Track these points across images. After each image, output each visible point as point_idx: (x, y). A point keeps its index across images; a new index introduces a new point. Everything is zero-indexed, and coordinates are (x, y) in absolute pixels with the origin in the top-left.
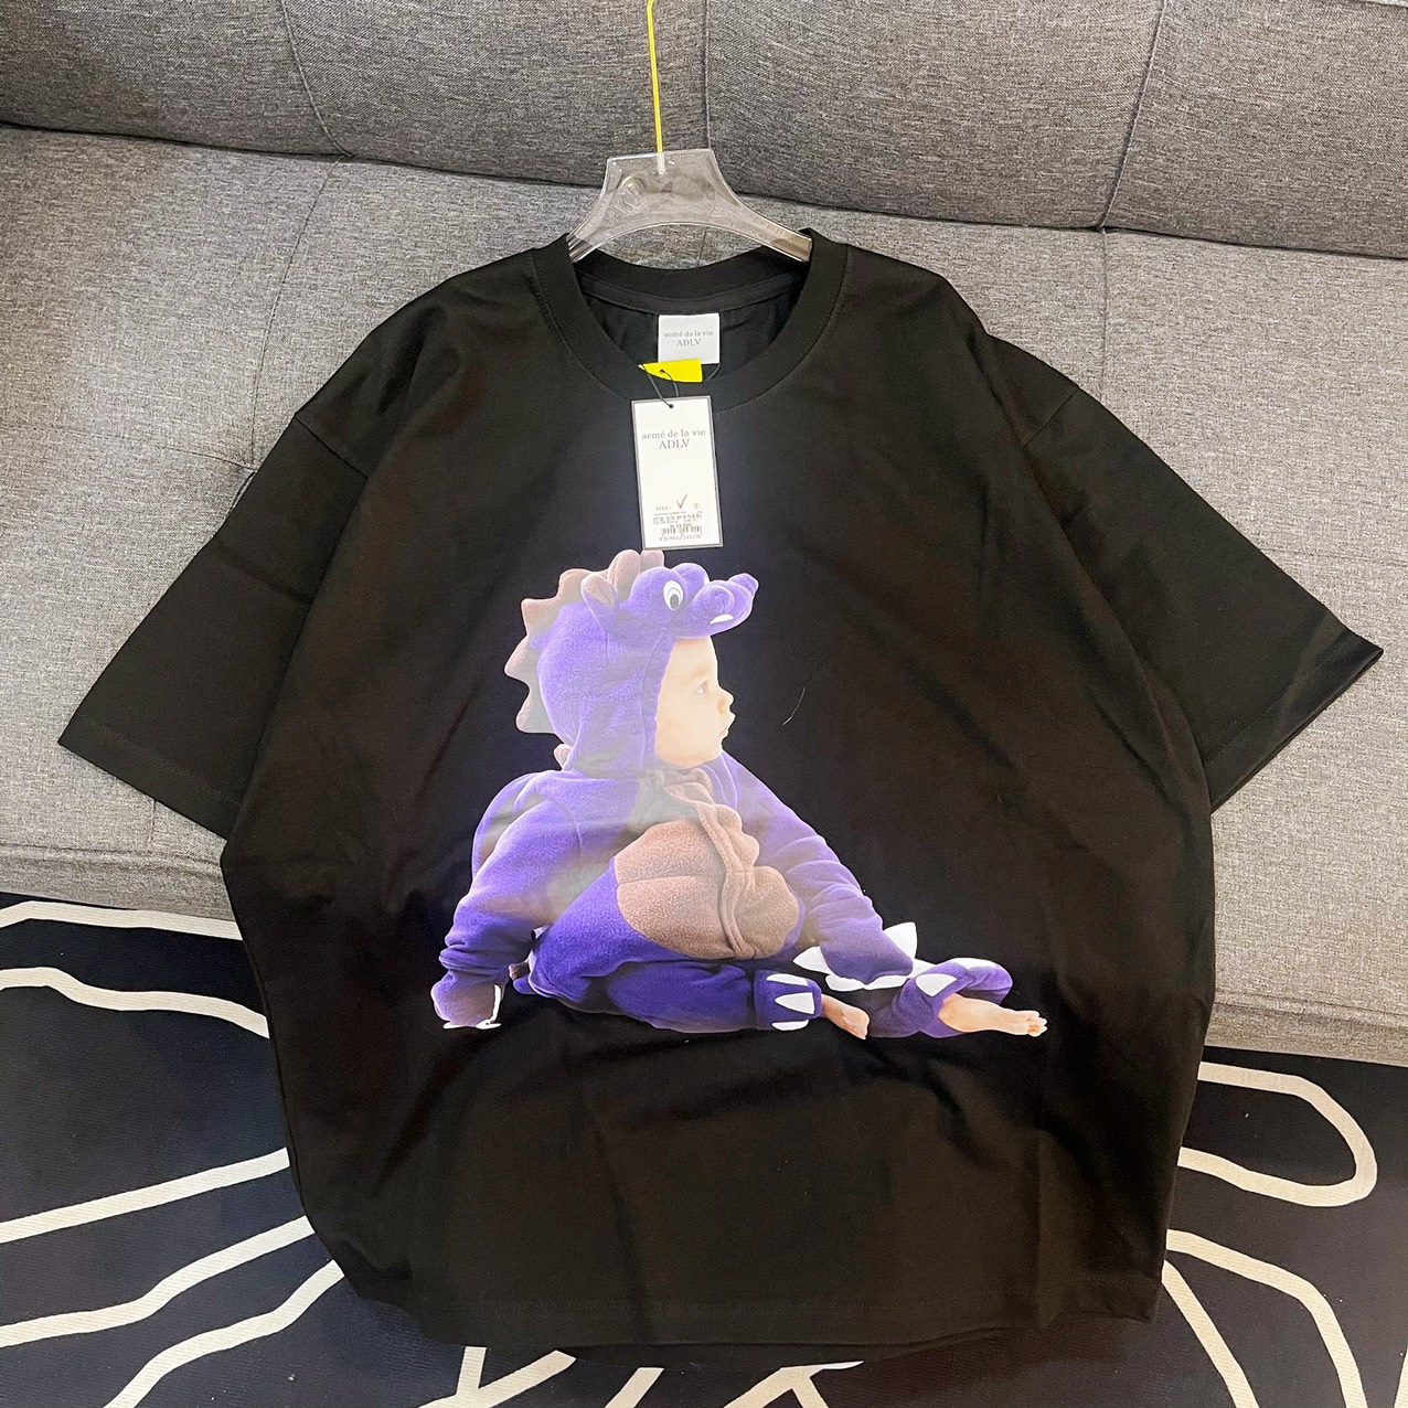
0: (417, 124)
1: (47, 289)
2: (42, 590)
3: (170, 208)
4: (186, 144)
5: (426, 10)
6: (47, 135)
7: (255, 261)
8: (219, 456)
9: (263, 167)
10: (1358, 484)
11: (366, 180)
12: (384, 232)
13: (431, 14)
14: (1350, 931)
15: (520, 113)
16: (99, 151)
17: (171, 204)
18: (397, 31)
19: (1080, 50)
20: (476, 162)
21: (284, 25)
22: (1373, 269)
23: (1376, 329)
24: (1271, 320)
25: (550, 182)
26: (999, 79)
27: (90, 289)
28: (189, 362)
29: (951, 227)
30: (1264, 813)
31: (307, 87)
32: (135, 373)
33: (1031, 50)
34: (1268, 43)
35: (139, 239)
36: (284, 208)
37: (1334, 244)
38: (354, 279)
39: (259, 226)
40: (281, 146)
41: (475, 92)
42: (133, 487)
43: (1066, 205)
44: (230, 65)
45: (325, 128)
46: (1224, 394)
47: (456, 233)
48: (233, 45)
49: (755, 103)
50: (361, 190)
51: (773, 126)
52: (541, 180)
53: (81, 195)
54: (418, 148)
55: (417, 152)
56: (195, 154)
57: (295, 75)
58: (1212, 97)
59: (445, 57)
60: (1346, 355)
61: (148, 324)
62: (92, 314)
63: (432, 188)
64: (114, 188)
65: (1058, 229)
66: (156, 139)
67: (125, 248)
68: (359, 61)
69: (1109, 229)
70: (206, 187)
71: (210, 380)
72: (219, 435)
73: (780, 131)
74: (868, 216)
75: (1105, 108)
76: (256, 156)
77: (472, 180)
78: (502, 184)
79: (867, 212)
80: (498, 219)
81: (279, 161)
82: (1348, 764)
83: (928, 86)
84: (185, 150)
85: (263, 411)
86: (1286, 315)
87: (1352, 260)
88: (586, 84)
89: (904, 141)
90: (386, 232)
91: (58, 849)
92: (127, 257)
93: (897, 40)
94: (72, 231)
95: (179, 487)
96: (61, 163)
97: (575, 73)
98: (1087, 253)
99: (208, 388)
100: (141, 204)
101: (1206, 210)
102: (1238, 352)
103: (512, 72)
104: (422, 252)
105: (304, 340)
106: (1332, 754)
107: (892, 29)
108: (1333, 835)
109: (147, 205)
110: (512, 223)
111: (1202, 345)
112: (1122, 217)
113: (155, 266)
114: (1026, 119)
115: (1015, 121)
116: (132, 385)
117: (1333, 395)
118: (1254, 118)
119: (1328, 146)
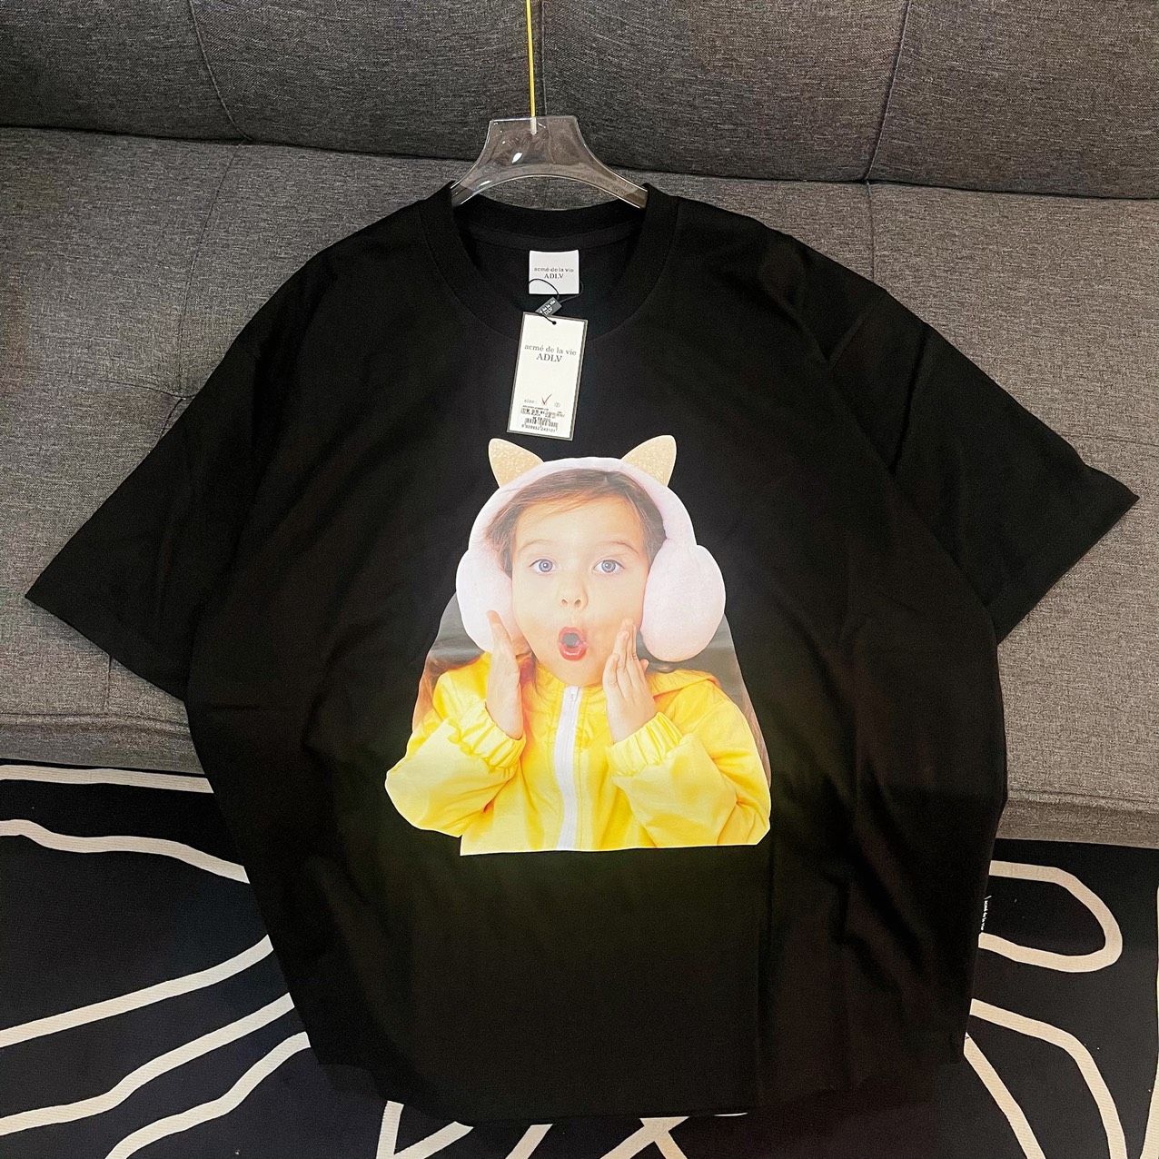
0: (306, 111)
2: (8, 501)
3: (103, 185)
4: (114, 133)
5: (312, 16)
7: (176, 226)
8: (152, 386)
9: (179, 150)
10: (1082, 376)
11: (265, 158)
12: (282, 200)
13: (316, 19)
14: (1093, 734)
15: (392, 99)
16: (44, 142)
17: (103, 182)
18: (288, 34)
19: (845, 35)
20: (356, 142)
21: (194, 31)
22: (1084, 206)
23: (1089, 253)
24: (1005, 249)
26: (781, 59)
27: (39, 253)
28: (124, 309)
29: (745, 183)
31: (215, 82)
32: (79, 320)
33: (806, 36)
34: (995, 25)
35: (78, 211)
36: (198, 182)
37: (1052, 187)
38: (259, 239)
39: (178, 198)
40: (194, 133)
41: (354, 83)
42: (81, 414)
43: (840, 161)
44: (150, 66)
45: (230, 117)
46: (971, 308)
47: (341, 200)
48: (152, 48)
49: (583, 85)
50: (260, 166)
52: (409, 155)
53: (28, 177)
54: (308, 131)
55: (307, 134)
56: (122, 142)
57: (204, 73)
58: (952, 69)
59: (329, 54)
60: (1066, 275)
61: (88, 280)
62: (41, 274)
63: (320, 163)
64: (56, 171)
65: (830, 182)
66: (88, 131)
67: (67, 219)
68: (257, 59)
69: (872, 182)
70: (132, 167)
71: (142, 324)
72: (151, 369)
73: (604, 108)
74: (677, 176)
75: (866, 81)
76: (173, 142)
77: (353, 157)
78: (378, 159)
79: (677, 172)
80: (375, 187)
81: (193, 146)
83: (723, 66)
84: (113, 138)
86: (1017, 245)
87: (1067, 200)
88: (445, 73)
89: (706, 114)
90: (284, 200)
91: (28, 715)
92: (69, 226)
93: (697, 30)
94: (22, 206)
95: (120, 413)
96: (11, 151)
97: (436, 64)
98: (856, 200)
99: (141, 331)
100: (79, 183)
101: (950, 163)
102: (980, 275)
103: (384, 65)
104: (314, 216)
105: (220, 289)
107: (693, 21)
109: (84, 184)
110: (388, 190)
111: (953, 271)
112: (882, 171)
113: (92, 233)
114: (802, 91)
115: (795, 94)
116: (77, 330)
117: (1058, 307)
118: (986, 85)
119: (1045, 107)
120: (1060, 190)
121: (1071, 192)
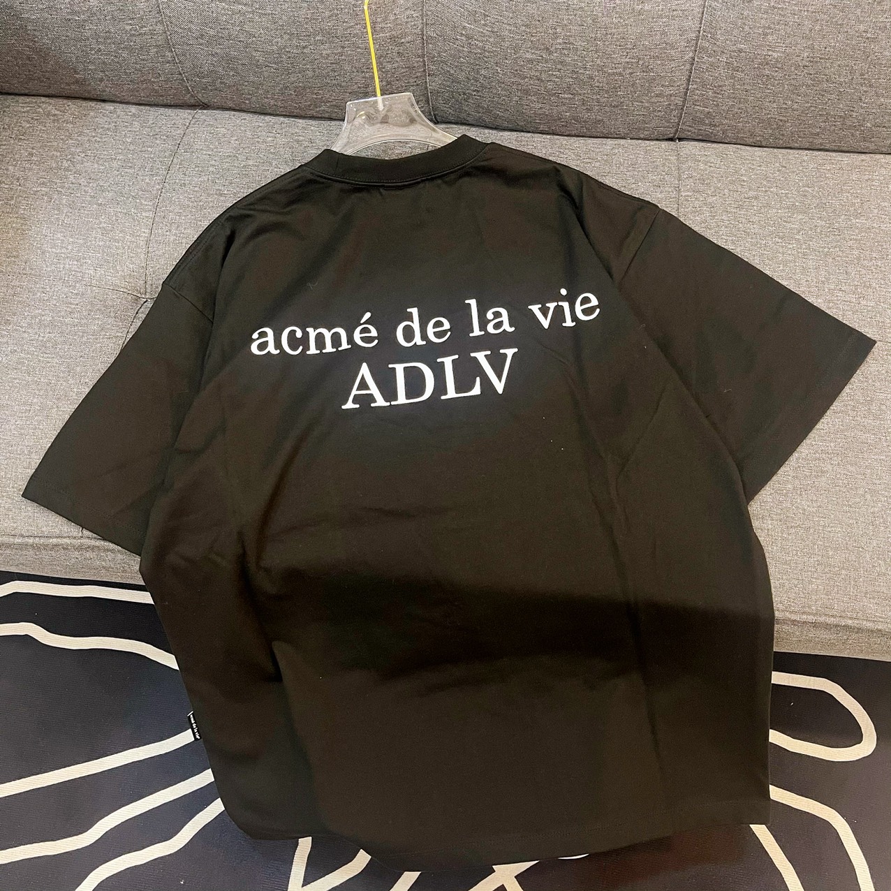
0: (246, 84)
1: (16, 190)
2: (13, 374)
3: (93, 140)
4: (104, 101)
5: (250, 10)
6: (17, 98)
7: (147, 170)
8: (125, 290)
9: (153, 114)
10: (840, 290)
11: (216, 120)
12: (227, 150)
13: (253, 12)
14: (843, 568)
15: (310, 74)
16: (49, 106)
17: (94, 137)
18: (232, 24)
19: (657, 24)
20: (284, 107)
21: (161, 22)
22: (846, 159)
23: (849, 195)
24: (783, 191)
25: (331, 119)
26: (607, 43)
27: (43, 189)
28: (105, 232)
29: (582, 140)
30: (786, 495)
31: (178, 61)
32: (71, 240)
33: (626, 25)
34: (774, 16)
35: (74, 158)
36: (165, 137)
37: (821, 144)
38: (208, 179)
39: (149, 149)
40: (163, 100)
41: (282, 61)
42: (70, 310)
43: (653, 125)
44: (130, 50)
45: (190, 88)
46: (754, 236)
47: (272, 150)
48: (131, 35)
49: (456, 64)
50: (212, 126)
51: (468, 78)
52: (324, 118)
53: (38, 132)
54: (249, 99)
55: (247, 102)
56: (109, 107)
57: (169, 54)
58: (740, 51)
59: (262, 39)
60: (831, 212)
61: (79, 210)
62: (45, 205)
63: (257, 124)
64: (59, 129)
65: (648, 140)
66: (85, 99)
67: (66, 164)
68: (209, 44)
69: (680, 140)
70: (115, 126)
71: (118, 243)
72: (124, 277)
73: (472, 81)
74: (529, 135)
75: (674, 60)
76: (147, 108)
77: (282, 119)
78: (300, 121)
79: (529, 132)
80: (298, 141)
81: (162, 110)
82: (839, 463)
83: (563, 49)
84: (103, 104)
85: (152, 262)
86: (792, 188)
87: (834, 154)
88: (350, 54)
89: (550, 86)
90: (228, 151)
91: (22, 536)
92: (67, 169)
93: (542, 20)
94: (33, 154)
95: (100, 310)
96: (26, 114)
97: (343, 47)
98: (667, 153)
99: (118, 248)
100: (76, 137)
101: (741, 125)
102: (762, 211)
103: (304, 48)
104: (251, 162)
105: (177, 217)
106: (828, 457)
107: (539, 13)
108: (830, 508)
109: (79, 138)
110: (306, 144)
111: (740, 207)
112: (688, 131)
113: (84, 174)
114: (625, 69)
115: (618, 70)
116: (70, 247)
117: (823, 236)
118: (767, 64)
119: (814, 80)
120: (828, 147)
121: (836, 148)
